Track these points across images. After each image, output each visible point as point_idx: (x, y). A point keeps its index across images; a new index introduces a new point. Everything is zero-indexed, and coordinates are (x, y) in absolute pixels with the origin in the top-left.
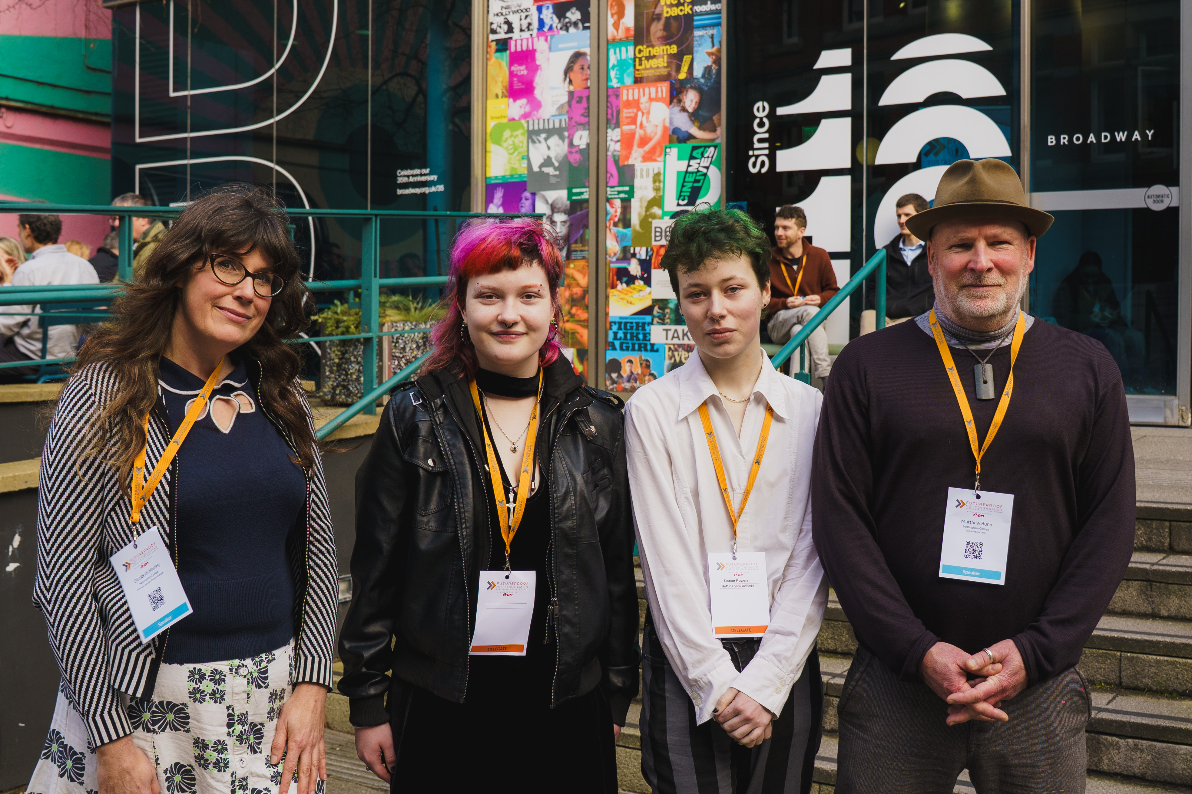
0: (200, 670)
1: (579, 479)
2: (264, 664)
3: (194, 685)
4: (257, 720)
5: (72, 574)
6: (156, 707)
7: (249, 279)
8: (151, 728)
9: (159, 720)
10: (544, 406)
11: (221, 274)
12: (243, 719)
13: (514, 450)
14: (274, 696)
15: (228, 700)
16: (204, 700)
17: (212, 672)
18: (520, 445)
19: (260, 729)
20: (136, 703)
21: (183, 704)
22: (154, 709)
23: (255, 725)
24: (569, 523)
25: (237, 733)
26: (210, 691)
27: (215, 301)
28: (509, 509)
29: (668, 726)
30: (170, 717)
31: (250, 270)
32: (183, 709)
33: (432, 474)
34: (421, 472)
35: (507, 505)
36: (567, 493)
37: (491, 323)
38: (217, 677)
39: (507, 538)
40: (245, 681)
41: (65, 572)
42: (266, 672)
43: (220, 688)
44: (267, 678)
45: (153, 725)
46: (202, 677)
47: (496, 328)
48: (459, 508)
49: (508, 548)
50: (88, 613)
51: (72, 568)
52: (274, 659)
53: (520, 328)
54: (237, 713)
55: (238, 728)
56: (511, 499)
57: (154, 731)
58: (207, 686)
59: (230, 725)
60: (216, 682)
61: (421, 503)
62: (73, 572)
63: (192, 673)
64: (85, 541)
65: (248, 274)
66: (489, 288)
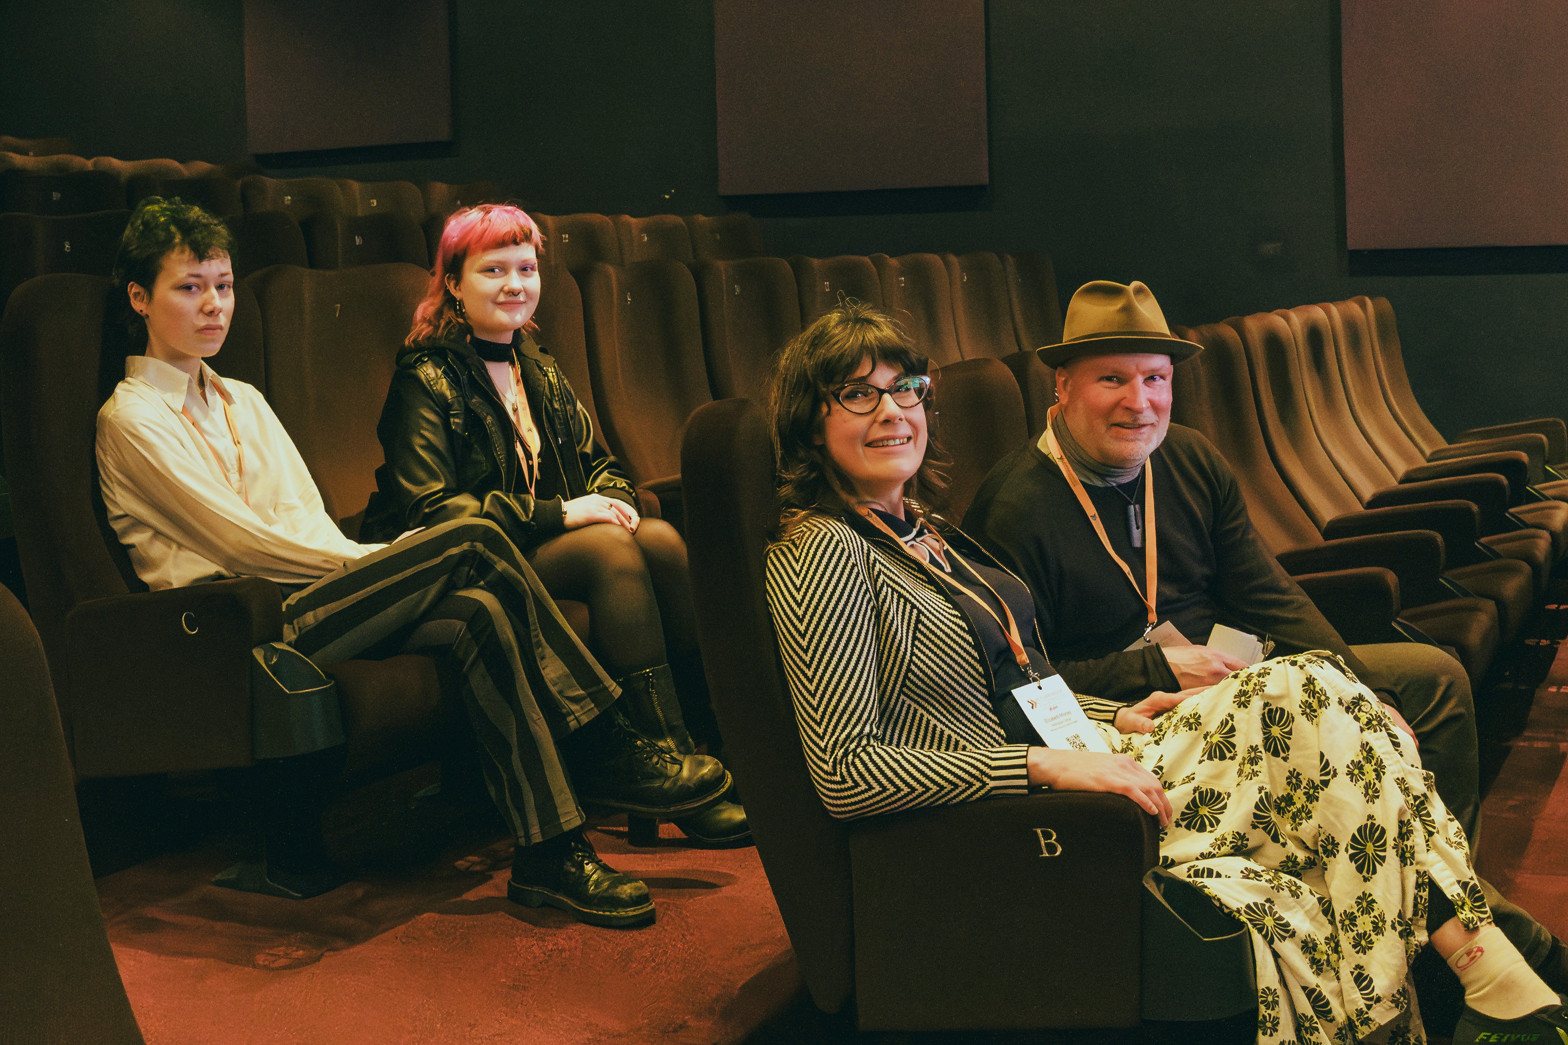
7: (886, 396)
37: (498, 294)
65: (881, 392)
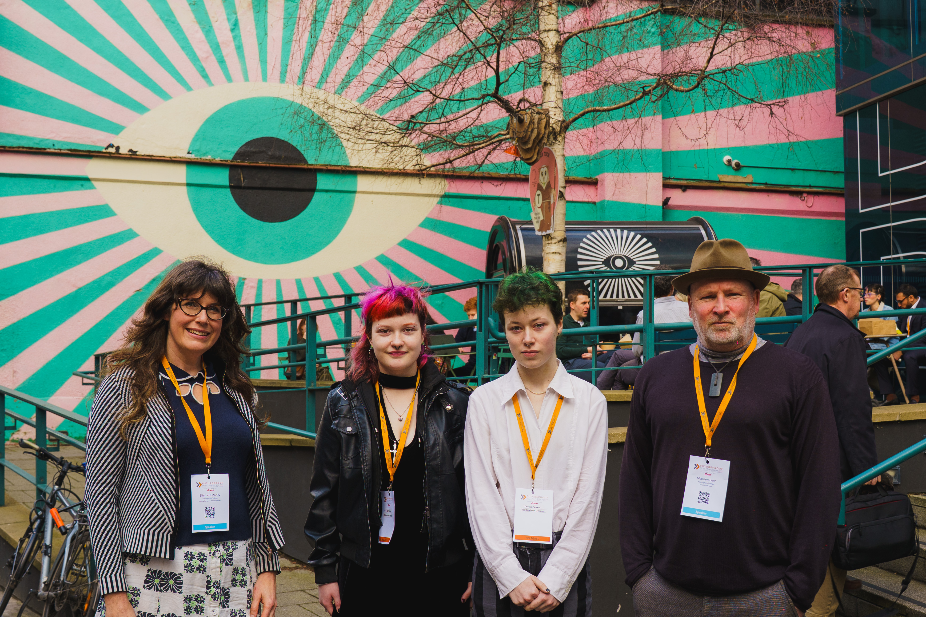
0: (191, 553)
1: (441, 435)
2: (230, 550)
3: (187, 562)
4: (226, 586)
5: (103, 490)
6: (164, 576)
7: (204, 311)
8: (159, 588)
9: (165, 584)
10: (420, 392)
11: (186, 310)
12: (217, 585)
13: (400, 420)
14: (236, 571)
15: (208, 572)
16: (193, 571)
17: (199, 554)
18: (404, 418)
19: (228, 592)
20: (151, 573)
21: (180, 574)
22: (162, 577)
23: (225, 590)
24: (435, 462)
25: (212, 593)
26: (197, 566)
27: (185, 326)
28: (392, 454)
29: (484, 596)
30: (171, 582)
31: (204, 306)
32: (179, 578)
33: (349, 436)
34: (343, 435)
35: (391, 451)
36: (434, 444)
37: (387, 347)
38: (202, 557)
39: (391, 471)
40: (219, 560)
41: (99, 489)
42: (232, 555)
43: (203, 564)
44: (232, 559)
45: (160, 587)
46: (193, 557)
47: (391, 349)
48: (363, 454)
49: (392, 478)
50: (110, 513)
51: (103, 486)
52: (237, 548)
53: (404, 349)
54: (213, 580)
55: (213, 590)
56: (395, 448)
57: (161, 591)
58: (195, 563)
59: (208, 588)
60: (201, 560)
61: (344, 453)
62: (104, 488)
63: (186, 554)
64: (112, 470)
65: (203, 308)
66: (385, 326)
